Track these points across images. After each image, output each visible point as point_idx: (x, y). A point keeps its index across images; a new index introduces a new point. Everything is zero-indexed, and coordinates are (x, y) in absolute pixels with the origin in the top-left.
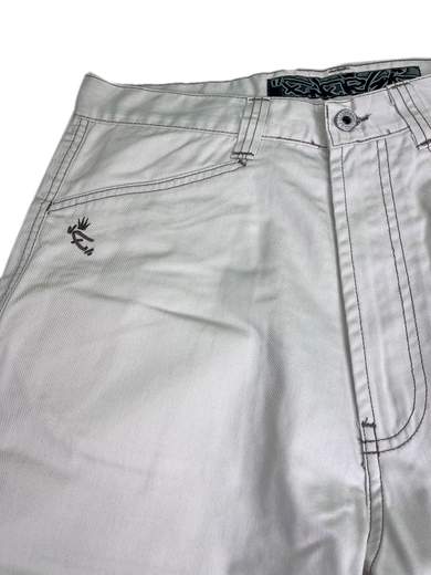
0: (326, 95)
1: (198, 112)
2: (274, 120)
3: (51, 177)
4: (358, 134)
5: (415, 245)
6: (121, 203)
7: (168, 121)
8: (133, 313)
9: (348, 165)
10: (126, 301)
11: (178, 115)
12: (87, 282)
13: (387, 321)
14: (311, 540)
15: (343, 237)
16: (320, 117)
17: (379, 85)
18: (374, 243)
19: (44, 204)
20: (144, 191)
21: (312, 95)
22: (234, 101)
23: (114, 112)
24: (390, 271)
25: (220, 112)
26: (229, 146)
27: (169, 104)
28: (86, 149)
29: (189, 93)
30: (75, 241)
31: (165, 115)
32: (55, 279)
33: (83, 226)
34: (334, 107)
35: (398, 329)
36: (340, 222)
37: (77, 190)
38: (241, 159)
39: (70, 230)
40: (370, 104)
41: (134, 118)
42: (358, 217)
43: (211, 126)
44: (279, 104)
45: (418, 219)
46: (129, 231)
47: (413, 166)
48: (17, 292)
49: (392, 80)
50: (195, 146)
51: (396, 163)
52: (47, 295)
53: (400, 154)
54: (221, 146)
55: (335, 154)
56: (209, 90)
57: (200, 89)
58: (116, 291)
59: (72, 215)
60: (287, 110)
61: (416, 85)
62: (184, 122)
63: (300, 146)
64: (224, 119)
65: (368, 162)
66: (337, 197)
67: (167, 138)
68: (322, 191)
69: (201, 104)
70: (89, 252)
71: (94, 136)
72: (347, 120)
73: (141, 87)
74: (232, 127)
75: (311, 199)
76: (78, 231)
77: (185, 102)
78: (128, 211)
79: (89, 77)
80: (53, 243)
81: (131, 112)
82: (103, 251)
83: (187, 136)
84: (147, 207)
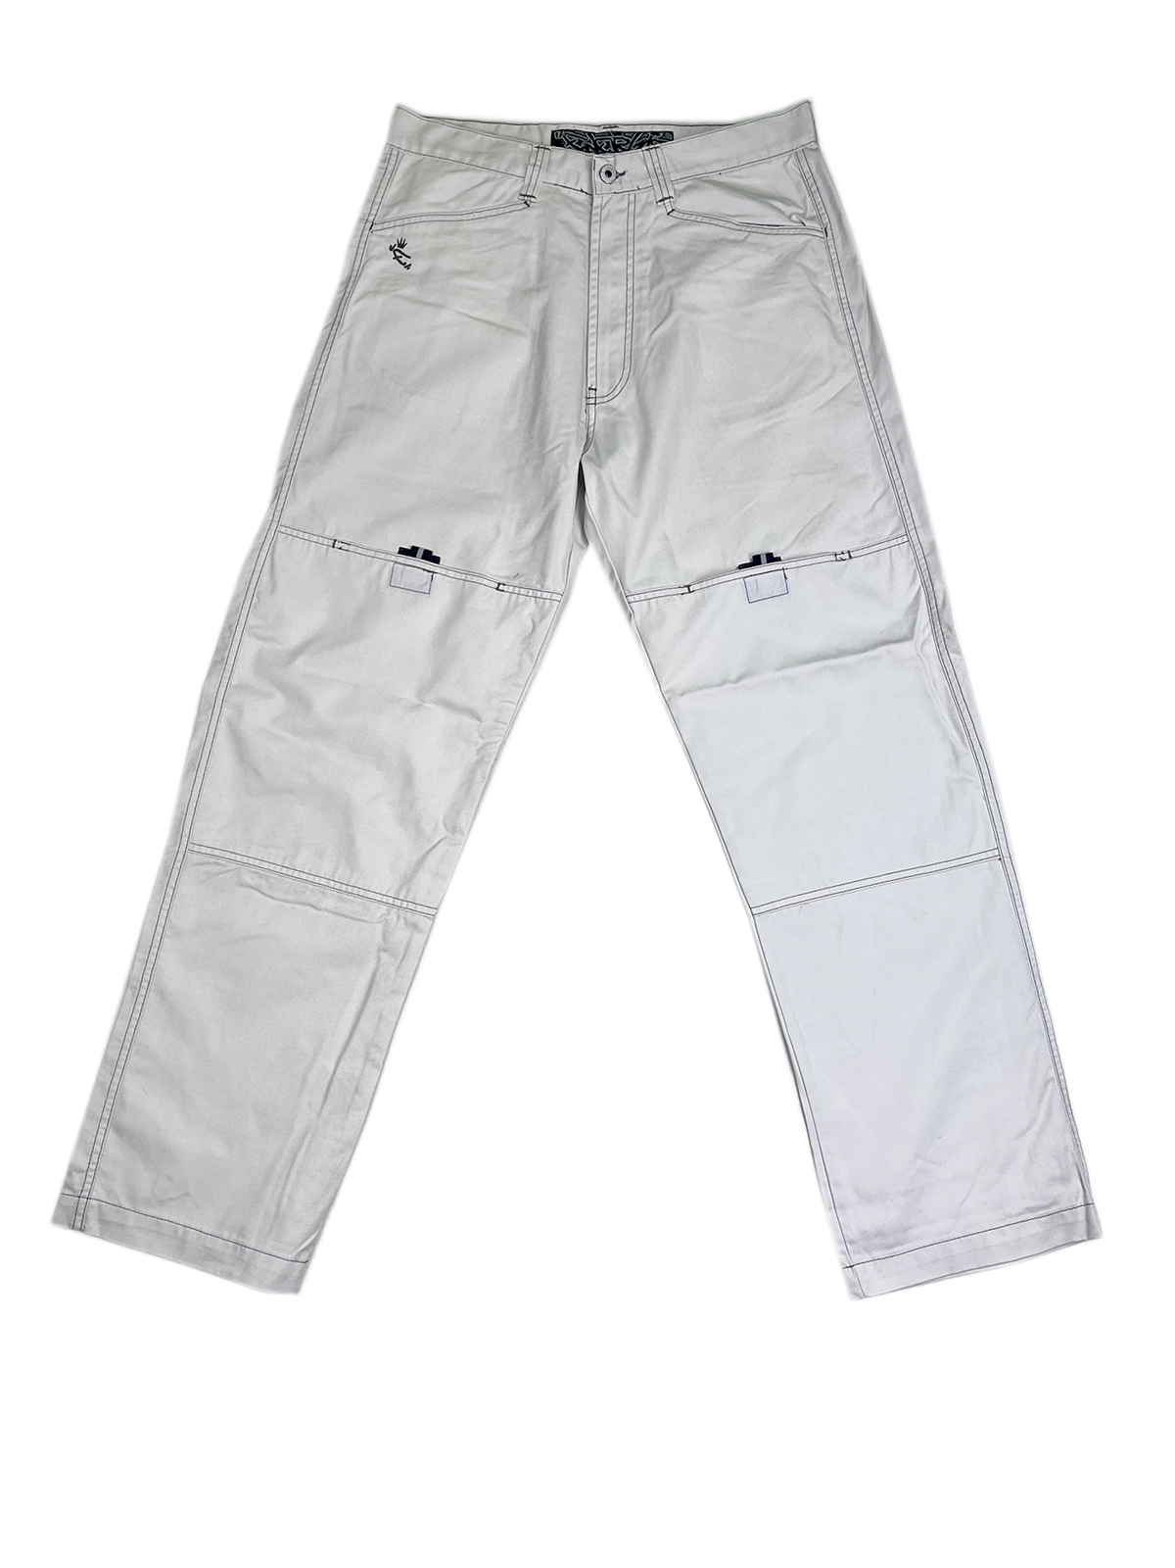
0: (598, 150)
1: (492, 154)
2: (553, 168)
3: (372, 201)
4: (616, 187)
5: (643, 277)
6: (432, 228)
7: (467, 159)
8: (445, 316)
9: (605, 211)
10: (440, 307)
11: (476, 154)
12: (409, 291)
13: (614, 327)
14: (556, 444)
15: (594, 267)
16: (591, 167)
17: (640, 146)
18: (615, 274)
19: (369, 224)
20: (450, 218)
21: (587, 149)
22: (522, 146)
23: (421, 145)
24: (622, 296)
25: (511, 156)
26: (517, 187)
27: (468, 141)
28: (399, 175)
29: (484, 132)
30: (396, 258)
31: (465, 152)
32: (384, 288)
33: (402, 245)
34: (600, 161)
35: (620, 334)
36: (594, 255)
37: (394, 213)
38: (527, 199)
39: (391, 248)
40: (628, 161)
41: (439, 152)
42: (607, 253)
43: (503, 168)
44: (558, 153)
45: (648, 259)
46: (439, 251)
47: (652, 218)
48: (354, 297)
49: (650, 142)
50: (490, 185)
51: (640, 215)
52: (380, 299)
53: (644, 208)
54: (510, 188)
55: (597, 201)
56: (502, 130)
57: (494, 127)
58: (431, 299)
59: (392, 235)
60: (564, 159)
61: (667, 148)
62: (481, 161)
63: (572, 193)
64: (514, 163)
65: (620, 211)
66: (595, 236)
67: (469, 175)
68: (584, 231)
69: (495, 145)
70: (408, 267)
71: (404, 165)
72: (609, 174)
73: (442, 120)
74: (519, 171)
75: (577, 235)
76: (398, 249)
77: (481, 140)
78: (438, 234)
79: (399, 108)
80: (379, 257)
81: (436, 146)
82: (418, 266)
83: (484, 175)
84: (453, 233)
